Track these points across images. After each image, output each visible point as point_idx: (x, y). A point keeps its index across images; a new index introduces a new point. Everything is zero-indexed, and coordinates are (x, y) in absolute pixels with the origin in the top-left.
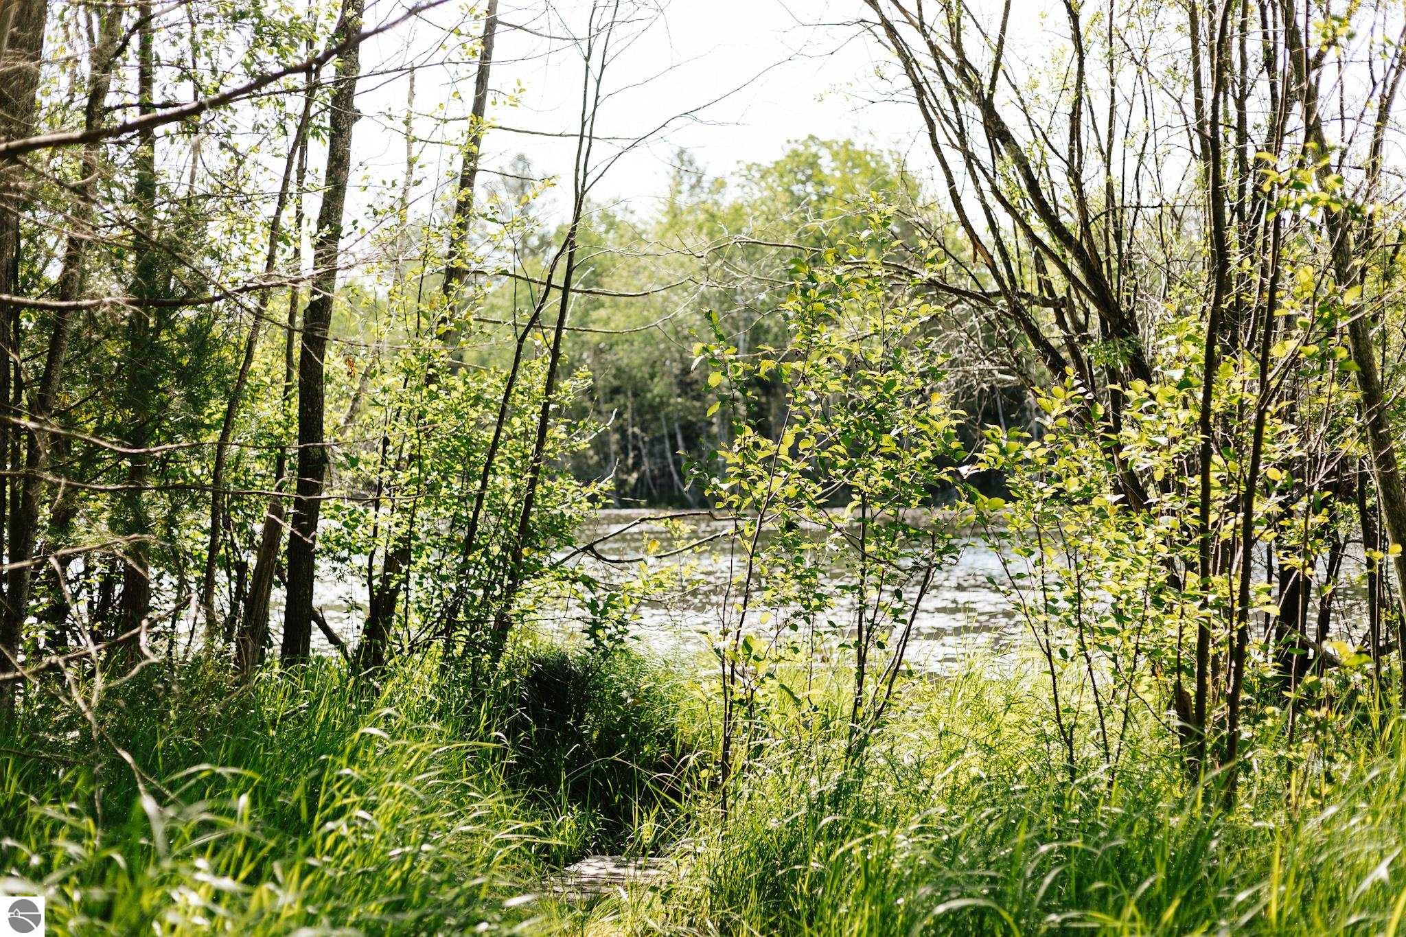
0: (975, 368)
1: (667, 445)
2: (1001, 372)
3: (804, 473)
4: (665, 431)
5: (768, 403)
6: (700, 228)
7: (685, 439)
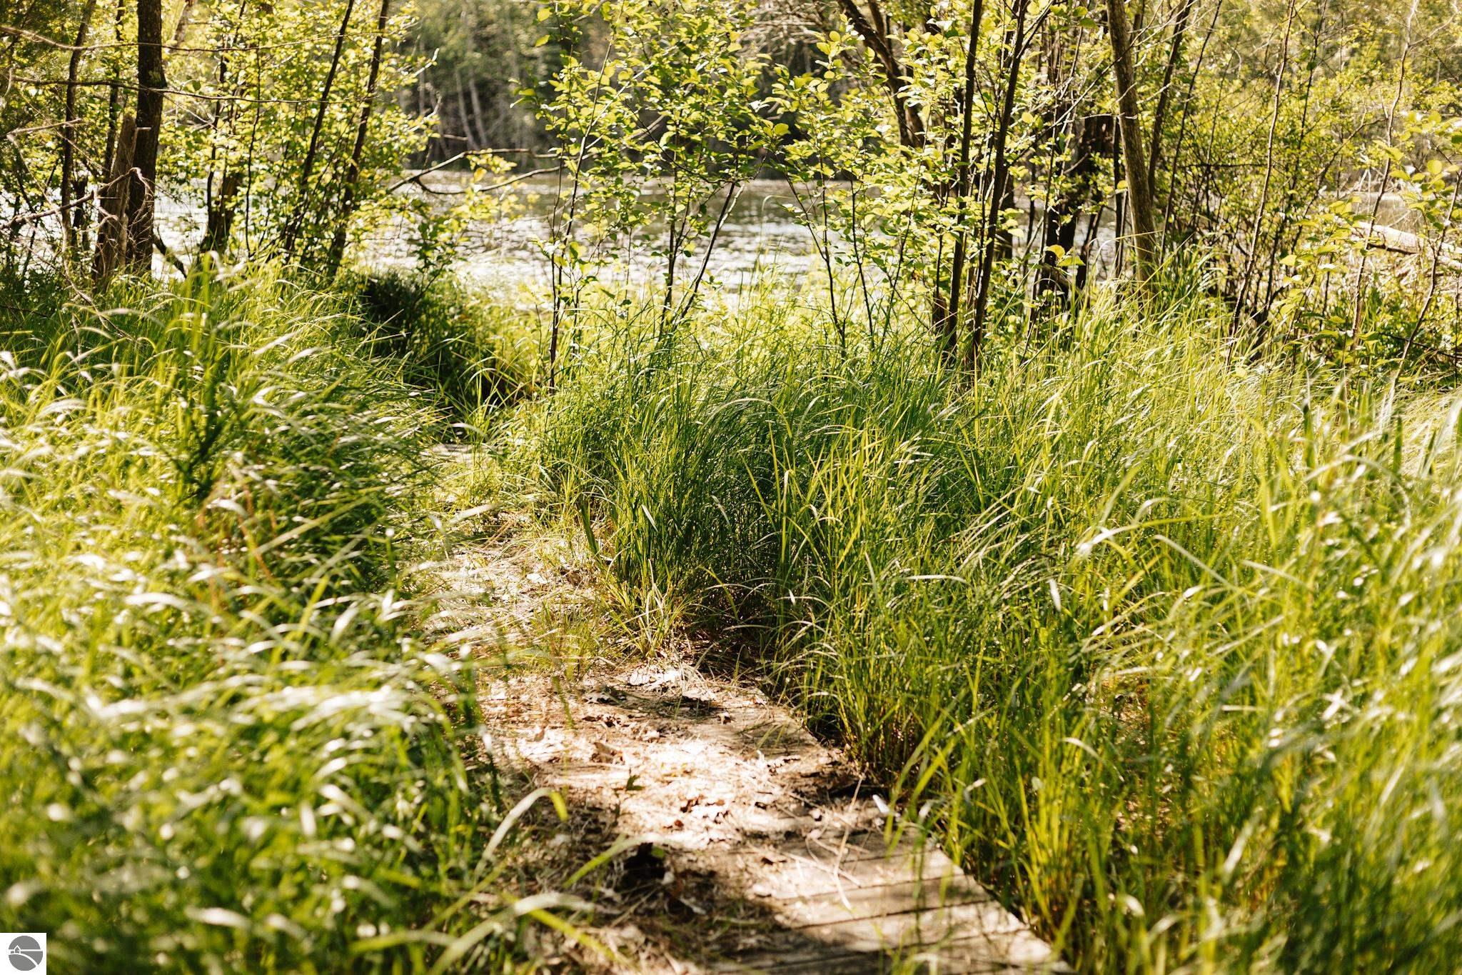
0: (784, 23)
1: (461, 104)
2: (809, 28)
3: (625, 103)
4: (459, 89)
7: (481, 97)
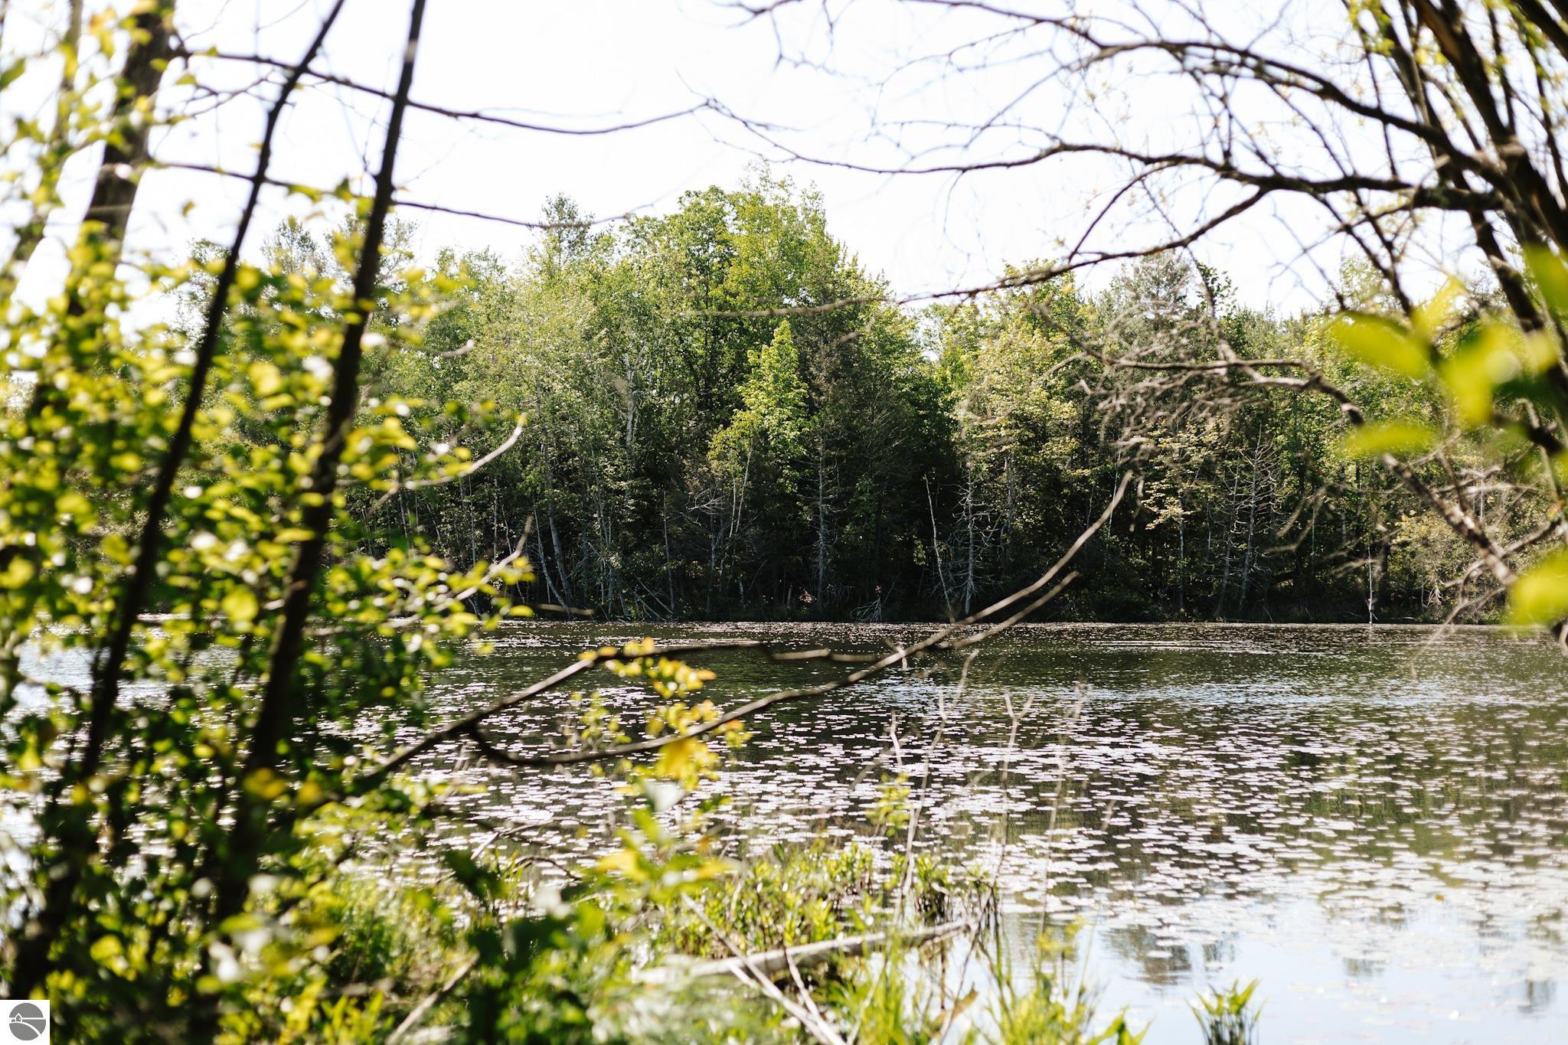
1: (540, 544)
4: (539, 528)
5: (660, 496)
6: (583, 290)
7: (560, 537)
